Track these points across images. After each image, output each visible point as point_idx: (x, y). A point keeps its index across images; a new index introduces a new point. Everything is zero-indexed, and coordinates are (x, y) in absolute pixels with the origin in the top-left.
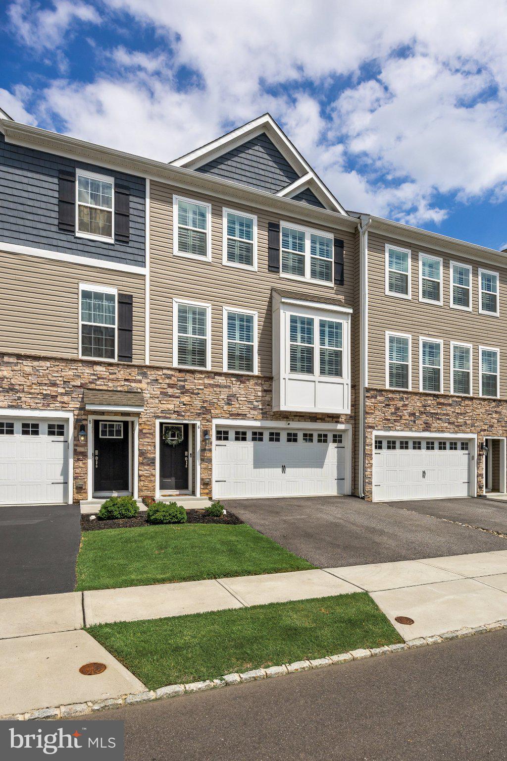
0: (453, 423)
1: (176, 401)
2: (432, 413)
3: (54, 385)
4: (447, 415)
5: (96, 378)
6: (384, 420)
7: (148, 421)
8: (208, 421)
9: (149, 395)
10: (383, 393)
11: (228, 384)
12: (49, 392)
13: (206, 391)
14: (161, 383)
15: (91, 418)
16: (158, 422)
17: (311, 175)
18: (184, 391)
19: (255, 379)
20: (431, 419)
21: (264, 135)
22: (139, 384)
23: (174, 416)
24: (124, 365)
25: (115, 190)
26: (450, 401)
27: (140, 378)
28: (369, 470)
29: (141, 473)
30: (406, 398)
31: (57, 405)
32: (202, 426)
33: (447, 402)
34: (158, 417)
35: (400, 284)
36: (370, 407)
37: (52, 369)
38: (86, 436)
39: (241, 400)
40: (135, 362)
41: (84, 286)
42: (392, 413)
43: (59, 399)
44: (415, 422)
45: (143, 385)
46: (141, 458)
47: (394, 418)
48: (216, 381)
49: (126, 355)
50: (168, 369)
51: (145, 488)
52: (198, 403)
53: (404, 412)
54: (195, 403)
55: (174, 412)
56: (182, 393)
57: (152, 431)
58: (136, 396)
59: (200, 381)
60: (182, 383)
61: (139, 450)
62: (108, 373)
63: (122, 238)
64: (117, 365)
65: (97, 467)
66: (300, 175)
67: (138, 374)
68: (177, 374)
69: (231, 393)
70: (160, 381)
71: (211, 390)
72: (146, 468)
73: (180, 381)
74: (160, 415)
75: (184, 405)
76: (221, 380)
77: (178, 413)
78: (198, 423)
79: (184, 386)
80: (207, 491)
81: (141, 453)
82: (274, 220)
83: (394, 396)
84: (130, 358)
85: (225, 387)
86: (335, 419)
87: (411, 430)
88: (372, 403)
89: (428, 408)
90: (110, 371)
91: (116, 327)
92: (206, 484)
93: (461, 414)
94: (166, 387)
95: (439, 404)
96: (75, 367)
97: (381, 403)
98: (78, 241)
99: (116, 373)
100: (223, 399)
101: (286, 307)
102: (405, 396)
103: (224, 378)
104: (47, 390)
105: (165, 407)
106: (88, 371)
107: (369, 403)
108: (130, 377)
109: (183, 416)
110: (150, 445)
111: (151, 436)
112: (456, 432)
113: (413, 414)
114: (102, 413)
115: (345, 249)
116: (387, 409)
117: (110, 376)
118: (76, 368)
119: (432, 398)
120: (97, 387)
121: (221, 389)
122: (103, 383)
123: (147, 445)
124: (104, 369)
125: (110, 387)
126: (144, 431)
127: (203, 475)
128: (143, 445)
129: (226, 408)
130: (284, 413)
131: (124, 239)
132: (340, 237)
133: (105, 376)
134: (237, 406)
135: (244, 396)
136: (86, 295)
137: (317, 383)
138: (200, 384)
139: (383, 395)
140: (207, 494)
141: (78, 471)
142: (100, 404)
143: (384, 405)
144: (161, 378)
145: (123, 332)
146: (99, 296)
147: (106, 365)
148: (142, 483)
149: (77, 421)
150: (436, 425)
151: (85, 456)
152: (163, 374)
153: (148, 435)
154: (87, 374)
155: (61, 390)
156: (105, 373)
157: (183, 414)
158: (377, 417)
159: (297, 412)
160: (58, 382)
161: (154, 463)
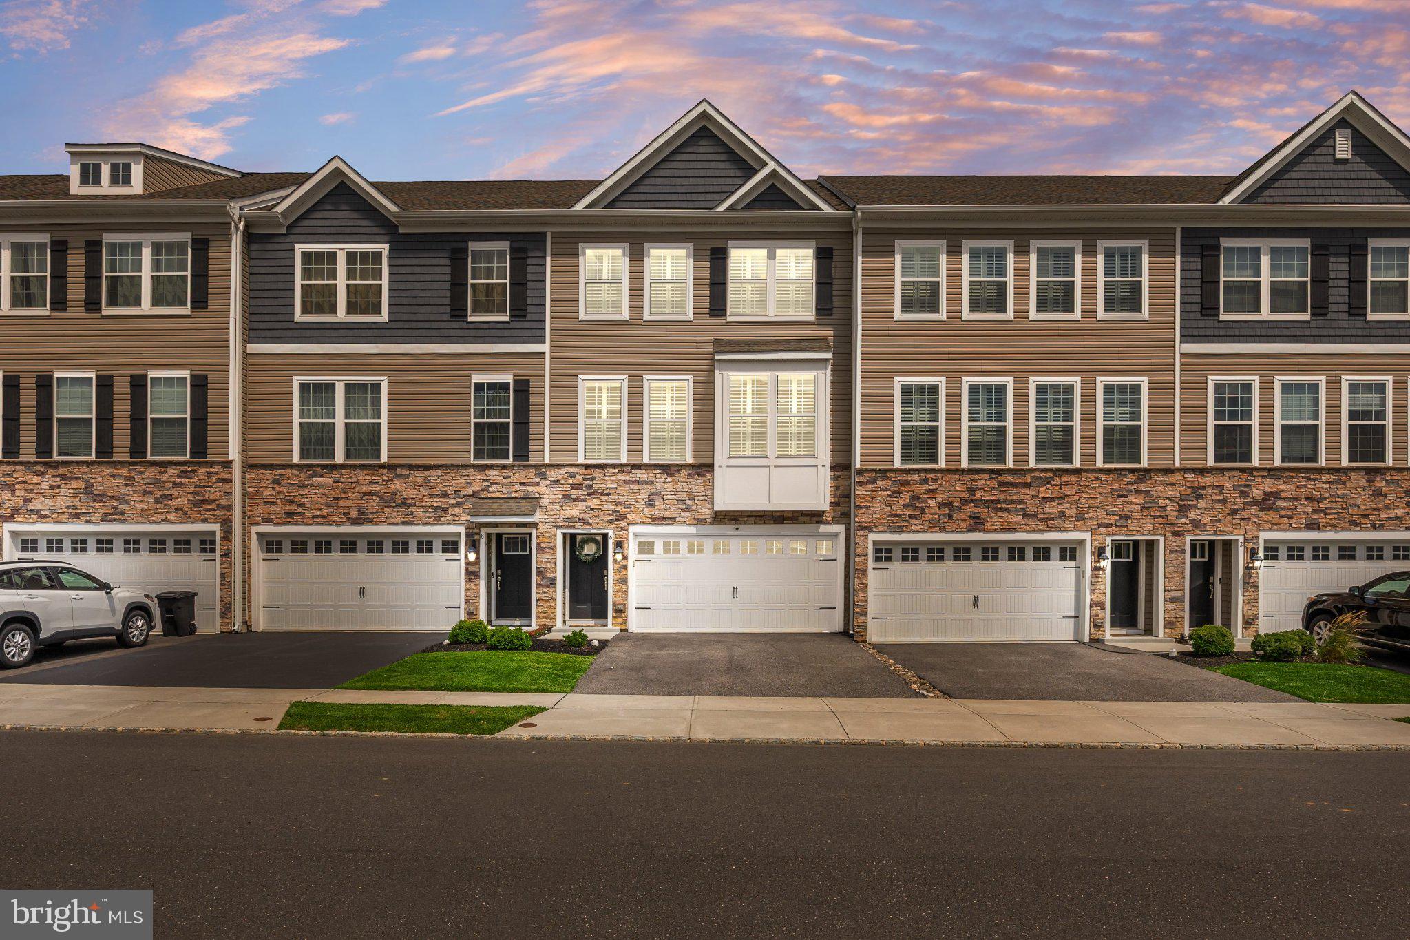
0: (1034, 516)
1: (582, 506)
2: (988, 501)
3: (445, 495)
4: (1021, 502)
5: (489, 484)
6: (890, 516)
7: (547, 532)
8: (622, 529)
9: (548, 501)
10: (888, 474)
11: (650, 479)
12: (439, 504)
13: (620, 490)
14: (563, 484)
15: (484, 531)
16: (559, 533)
17: (772, 165)
18: (591, 492)
19: (687, 468)
20: (986, 511)
21: (704, 128)
22: (537, 487)
23: (580, 524)
24: (519, 466)
25: (510, 256)
26: (1028, 478)
27: (537, 480)
28: (861, 594)
29: (539, 596)
30: (932, 479)
31: (447, 518)
32: (614, 536)
33: (1020, 481)
34: (560, 527)
35: (924, 298)
36: (864, 498)
37: (443, 477)
38: (477, 553)
39: (699, 500)
40: (532, 461)
41: (476, 379)
42: (905, 506)
43: (450, 511)
44: (950, 516)
45: (542, 489)
46: (539, 578)
47: (911, 513)
48: (633, 475)
49: (523, 453)
50: (572, 465)
51: (545, 615)
52: (609, 506)
53: (930, 501)
54: (606, 506)
55: (579, 519)
56: (589, 495)
57: (552, 545)
58: (532, 502)
59: (613, 478)
60: (589, 483)
61: (537, 568)
62: (502, 478)
63: (519, 311)
64: (512, 466)
65: (499, 589)
66: (758, 169)
67: (536, 475)
68: (583, 471)
69: (654, 490)
70: (562, 482)
71: (627, 488)
72: (545, 590)
73: (588, 479)
74: (561, 524)
75: (592, 509)
76: (640, 474)
77: (584, 521)
78: (610, 533)
79: (591, 486)
80: (620, 620)
81: (540, 573)
82: (718, 244)
83: (909, 478)
84: (527, 457)
85: (646, 482)
86: (816, 519)
87: (943, 530)
88: (867, 491)
89: (978, 494)
90: (504, 474)
91: (511, 421)
92: (620, 611)
93: (1052, 499)
94: (569, 489)
95: (1000, 484)
96: (465, 474)
97: (885, 489)
98: (471, 326)
99: (510, 477)
100: (643, 499)
101: (723, 365)
102: (932, 476)
103: (644, 471)
104: (438, 502)
105: (568, 514)
106: (480, 477)
107: (860, 491)
108: (526, 480)
109: (590, 524)
110: (550, 562)
111: (551, 551)
112: (1042, 531)
113: (949, 505)
114: (495, 525)
115: (835, 259)
116: (896, 499)
117: (504, 480)
118: (467, 474)
119: (987, 476)
120: (490, 495)
121: (640, 486)
122: (496, 490)
123: (546, 562)
124: (497, 473)
125: (504, 494)
126: (543, 545)
127: (615, 599)
128: (541, 562)
129: (646, 510)
130: (732, 514)
131: (521, 313)
132: (826, 243)
133: (498, 481)
134: (663, 507)
135: (703, 494)
136: (479, 387)
137: (772, 467)
138: (613, 482)
139: (888, 477)
140: (621, 624)
141: (469, 594)
142: (484, 515)
143: (889, 493)
144: (563, 477)
145: (519, 425)
146: (492, 386)
147: (500, 468)
148: (540, 609)
149: (468, 535)
150: (996, 519)
151: (476, 576)
152: (566, 473)
153: (547, 550)
154: (478, 481)
155: (452, 501)
156: (499, 478)
157: (591, 521)
158: (877, 512)
159: (752, 512)
160: (449, 492)
161: (554, 584)
